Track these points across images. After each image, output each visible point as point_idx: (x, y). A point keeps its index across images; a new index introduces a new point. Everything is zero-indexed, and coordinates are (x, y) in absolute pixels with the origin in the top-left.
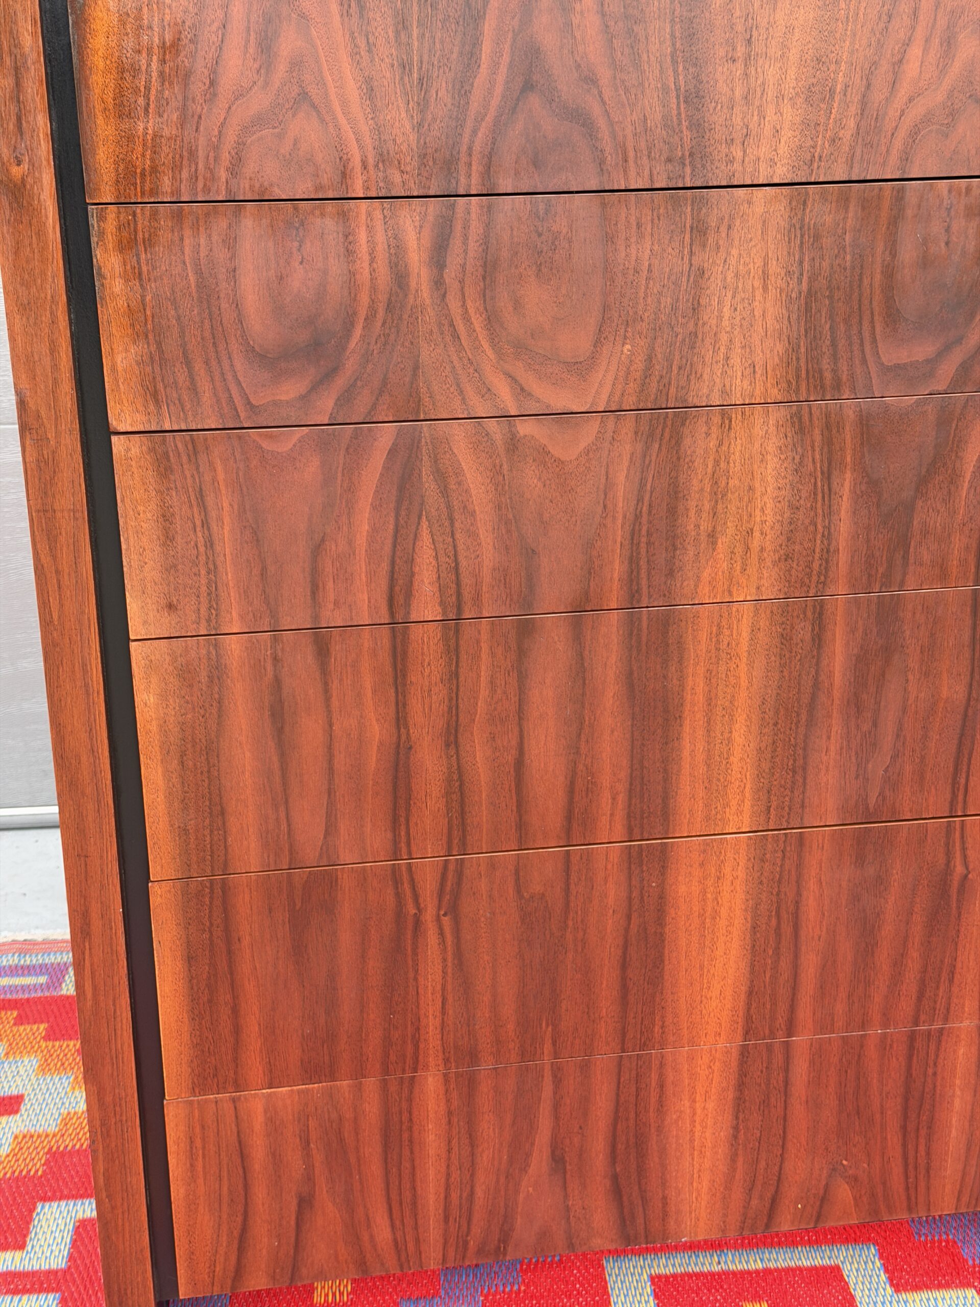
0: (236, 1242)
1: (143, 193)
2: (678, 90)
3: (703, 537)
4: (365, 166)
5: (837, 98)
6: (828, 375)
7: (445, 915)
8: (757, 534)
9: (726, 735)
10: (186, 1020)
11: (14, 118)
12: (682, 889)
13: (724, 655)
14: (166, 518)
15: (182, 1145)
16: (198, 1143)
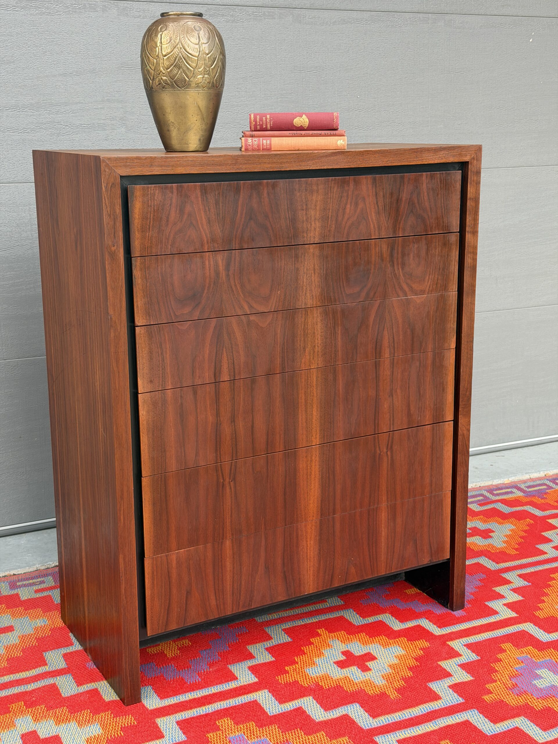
0: (166, 611)
1: (147, 254)
2: (289, 218)
3: (302, 348)
4: (208, 243)
5: (330, 220)
6: (332, 298)
7: (231, 481)
8: (316, 347)
9: (311, 413)
10: (152, 527)
11: (113, 233)
12: (301, 466)
13: (309, 386)
14: (151, 352)
15: (150, 575)
16: (155, 574)
